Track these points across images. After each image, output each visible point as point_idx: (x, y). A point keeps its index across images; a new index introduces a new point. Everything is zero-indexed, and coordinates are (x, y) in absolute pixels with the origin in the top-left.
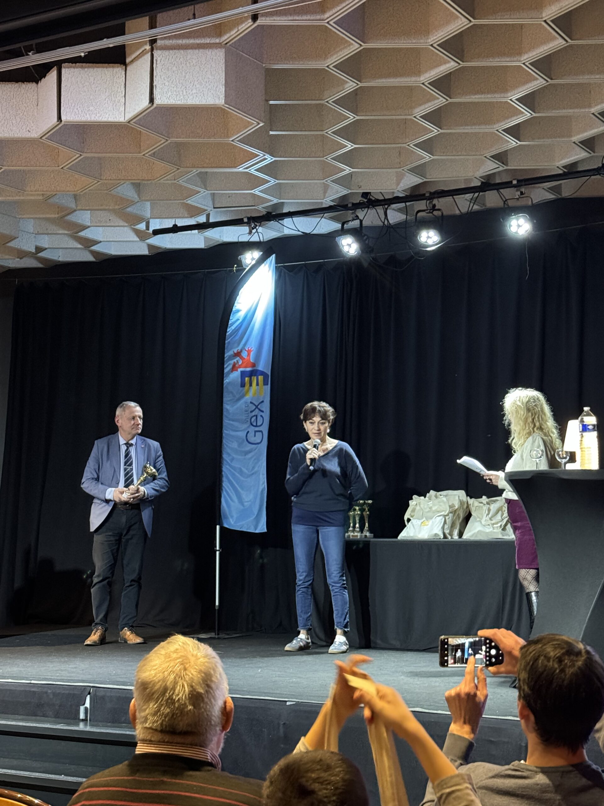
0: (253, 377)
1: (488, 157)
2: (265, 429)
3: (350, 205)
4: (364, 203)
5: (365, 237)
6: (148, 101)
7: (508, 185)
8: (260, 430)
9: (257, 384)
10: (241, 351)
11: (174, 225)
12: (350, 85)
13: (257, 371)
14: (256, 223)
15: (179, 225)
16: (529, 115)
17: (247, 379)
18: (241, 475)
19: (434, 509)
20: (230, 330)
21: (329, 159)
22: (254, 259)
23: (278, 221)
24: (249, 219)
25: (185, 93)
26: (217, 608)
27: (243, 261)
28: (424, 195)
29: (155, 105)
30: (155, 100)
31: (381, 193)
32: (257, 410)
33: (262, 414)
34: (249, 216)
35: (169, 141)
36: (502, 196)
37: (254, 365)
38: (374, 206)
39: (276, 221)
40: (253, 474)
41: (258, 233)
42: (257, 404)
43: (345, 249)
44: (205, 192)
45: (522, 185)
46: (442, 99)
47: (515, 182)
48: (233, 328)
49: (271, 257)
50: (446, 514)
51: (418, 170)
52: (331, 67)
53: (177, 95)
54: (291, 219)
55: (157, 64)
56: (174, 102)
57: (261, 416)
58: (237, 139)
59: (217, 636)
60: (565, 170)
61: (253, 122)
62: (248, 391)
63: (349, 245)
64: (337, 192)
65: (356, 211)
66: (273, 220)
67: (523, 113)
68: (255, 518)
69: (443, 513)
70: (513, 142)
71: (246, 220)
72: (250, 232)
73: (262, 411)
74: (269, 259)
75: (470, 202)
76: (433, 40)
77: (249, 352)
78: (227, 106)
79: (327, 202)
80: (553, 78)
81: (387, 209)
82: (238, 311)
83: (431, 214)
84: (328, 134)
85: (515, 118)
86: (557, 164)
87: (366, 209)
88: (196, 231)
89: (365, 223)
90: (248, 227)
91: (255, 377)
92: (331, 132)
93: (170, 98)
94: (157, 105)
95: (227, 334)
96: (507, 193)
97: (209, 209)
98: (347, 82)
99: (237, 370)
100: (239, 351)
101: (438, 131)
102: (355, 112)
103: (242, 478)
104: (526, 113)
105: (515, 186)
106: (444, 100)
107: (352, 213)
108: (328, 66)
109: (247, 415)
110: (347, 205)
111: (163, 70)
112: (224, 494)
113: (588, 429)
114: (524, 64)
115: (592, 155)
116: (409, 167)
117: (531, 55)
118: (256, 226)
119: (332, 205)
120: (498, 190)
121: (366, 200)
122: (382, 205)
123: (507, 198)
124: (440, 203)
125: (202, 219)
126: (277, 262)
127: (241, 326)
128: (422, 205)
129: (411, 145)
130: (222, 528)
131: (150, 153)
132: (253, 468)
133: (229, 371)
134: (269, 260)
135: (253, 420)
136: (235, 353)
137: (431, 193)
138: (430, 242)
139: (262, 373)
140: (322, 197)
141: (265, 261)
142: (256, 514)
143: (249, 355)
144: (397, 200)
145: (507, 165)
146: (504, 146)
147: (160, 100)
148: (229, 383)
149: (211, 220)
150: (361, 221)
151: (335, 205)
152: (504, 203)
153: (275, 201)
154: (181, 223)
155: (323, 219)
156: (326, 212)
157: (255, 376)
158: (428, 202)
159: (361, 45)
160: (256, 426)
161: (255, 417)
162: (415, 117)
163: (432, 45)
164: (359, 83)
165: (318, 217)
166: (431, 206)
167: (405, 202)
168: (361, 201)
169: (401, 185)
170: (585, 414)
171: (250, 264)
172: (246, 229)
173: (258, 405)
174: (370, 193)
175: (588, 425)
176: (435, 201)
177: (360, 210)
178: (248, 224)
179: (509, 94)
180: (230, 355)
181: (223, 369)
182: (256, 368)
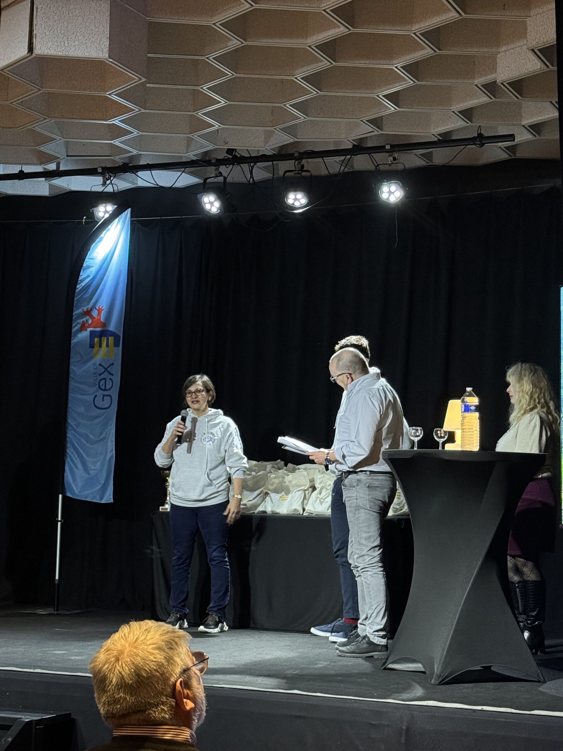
0: (103, 338)
1: (364, 121)
2: (115, 393)
3: (214, 161)
4: (228, 159)
5: (229, 195)
6: (27, 51)
7: (380, 149)
8: (108, 394)
9: (107, 346)
10: (91, 310)
11: (20, 171)
12: (234, 43)
13: (108, 331)
14: (110, 174)
15: (25, 171)
16: (412, 82)
17: (96, 340)
18: (87, 442)
19: (293, 482)
20: (79, 287)
21: (200, 114)
22: (108, 212)
23: (135, 174)
24: (104, 169)
25: (66, 45)
26: (57, 582)
27: (96, 213)
28: (293, 154)
29: (34, 55)
30: (34, 50)
31: (247, 150)
32: (106, 373)
33: (111, 377)
34: (104, 166)
35: (41, 91)
36: (373, 160)
37: (104, 325)
38: (239, 164)
39: (133, 173)
40: (99, 441)
41: (112, 184)
42: (106, 367)
43: (208, 207)
44: (61, 139)
45: (395, 151)
46: (326, 61)
47: (388, 147)
48: (83, 284)
49: (126, 212)
50: (306, 488)
51: (290, 130)
52: (217, 24)
53: (58, 46)
54: (149, 172)
55: (37, 12)
56: (55, 53)
57: (111, 379)
58: (114, 93)
59: (55, 612)
60: (441, 138)
61: (135, 77)
62: (98, 352)
63: (212, 204)
64: (202, 147)
65: (219, 168)
66: (129, 172)
67: (407, 80)
68: (101, 488)
69: (302, 488)
70: (391, 108)
71: (100, 170)
72: (104, 184)
73: (112, 375)
74: (124, 213)
75: (341, 165)
76: (327, 5)
77: (99, 311)
78: (111, 60)
79: (191, 155)
80: (442, 49)
81: (253, 167)
82: (89, 267)
83: (299, 175)
84: (203, 89)
85: (397, 85)
86: (432, 131)
87: (231, 166)
88: (44, 179)
89: (229, 180)
90: (102, 178)
91: (106, 338)
92: (207, 88)
93: (51, 49)
94: (36, 55)
95: (77, 291)
96: (379, 157)
97: (62, 157)
98: (231, 40)
99: (86, 330)
100: (89, 309)
101: (318, 93)
102: (234, 69)
103: (88, 445)
104: (409, 80)
105: (387, 151)
106: (329, 64)
107: (216, 170)
108: (214, 24)
109: (95, 378)
110: (211, 160)
111: (44, 18)
112: (68, 461)
113: (471, 409)
114: (415, 33)
115: (468, 125)
116: (282, 126)
117: (423, 26)
118: (111, 177)
119: (195, 159)
120: (369, 154)
121: (231, 157)
122: (248, 163)
123: (379, 164)
124: (309, 164)
125: (52, 167)
126: (132, 216)
127: (91, 283)
128: (289, 165)
129: (287, 105)
130: (65, 498)
131: (17, 102)
132: (101, 434)
133: (77, 330)
134: (123, 215)
135: (101, 384)
136: (84, 312)
137: (299, 153)
138: (297, 204)
139: (113, 334)
140: (185, 152)
141: (120, 215)
142: (103, 483)
143: (99, 314)
144: (264, 158)
145: (381, 129)
146: (382, 111)
147: (40, 49)
148: (77, 343)
149: (61, 169)
150: (225, 178)
151: (197, 160)
152: (376, 167)
153: (135, 152)
154: (28, 169)
155: (183, 173)
156: (189, 166)
157: (105, 336)
158: (297, 162)
159: (252, 5)
160: (105, 390)
161: (104, 380)
162: (296, 78)
163: (324, 10)
164: (244, 42)
165: (180, 171)
166: (300, 166)
167: (272, 161)
168: (225, 158)
169: (270, 143)
170: (467, 394)
171: (103, 217)
172: (99, 180)
173: (108, 368)
174: (236, 149)
175: (471, 406)
176: (304, 162)
177: (225, 166)
178: (102, 174)
179: (395, 62)
180: (80, 314)
181: (71, 328)
182: (106, 329)
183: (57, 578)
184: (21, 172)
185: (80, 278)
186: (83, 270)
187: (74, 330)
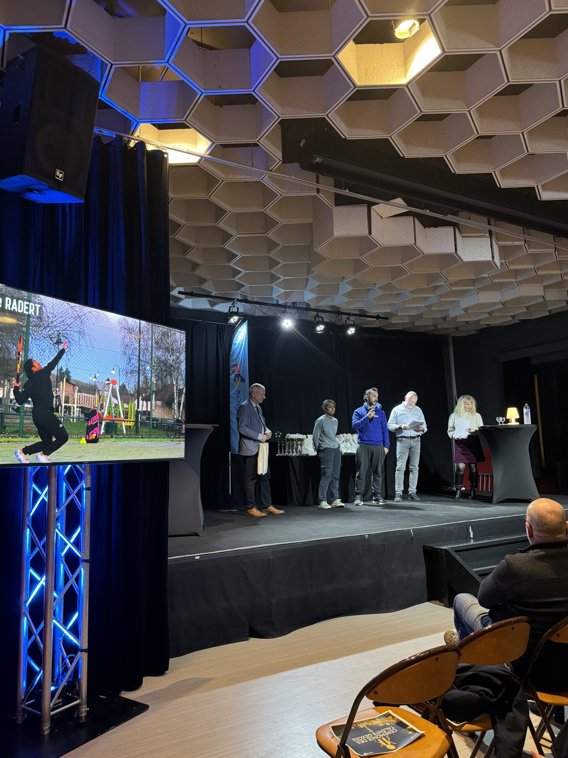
10: (237, 364)
32: (239, 394)
57: (240, 397)
99: (234, 373)
130: (231, 453)
134: (245, 323)
137: (320, 309)
141: (243, 322)
148: (231, 379)
168: (291, 305)
173: (239, 392)
176: (319, 313)
180: (232, 365)
181: (229, 372)
182: (239, 373)
183: (230, 493)
184: (192, 292)
185: (232, 348)
186: (234, 345)
187: (230, 372)
